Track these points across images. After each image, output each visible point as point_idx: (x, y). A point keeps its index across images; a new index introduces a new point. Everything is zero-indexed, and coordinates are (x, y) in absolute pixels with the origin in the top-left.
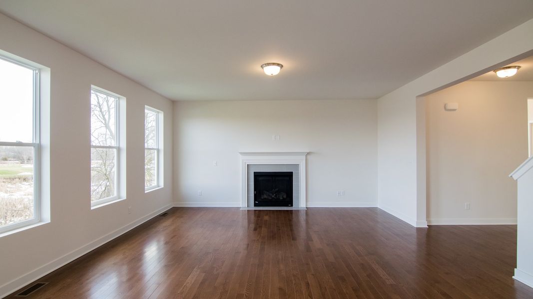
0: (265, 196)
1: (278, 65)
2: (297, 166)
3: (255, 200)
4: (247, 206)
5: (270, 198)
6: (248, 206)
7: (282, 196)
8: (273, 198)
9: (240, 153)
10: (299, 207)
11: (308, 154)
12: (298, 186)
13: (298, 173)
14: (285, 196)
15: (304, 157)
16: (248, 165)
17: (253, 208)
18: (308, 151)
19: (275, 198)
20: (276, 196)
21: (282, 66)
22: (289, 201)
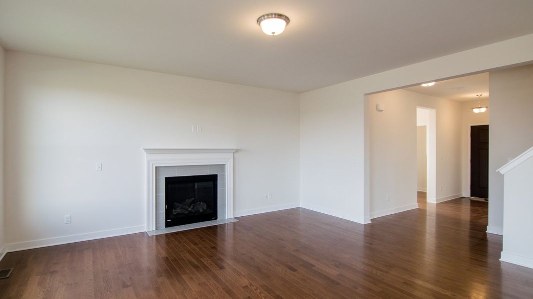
0: (179, 211)
2: (222, 167)
3: (167, 218)
5: (187, 212)
6: (156, 229)
7: (202, 207)
8: (190, 212)
9: (145, 150)
10: (225, 220)
11: (237, 151)
13: (224, 176)
14: (205, 207)
15: (231, 155)
16: (156, 167)
17: (164, 231)
18: (237, 148)
19: (193, 211)
20: (193, 208)
22: (212, 213)
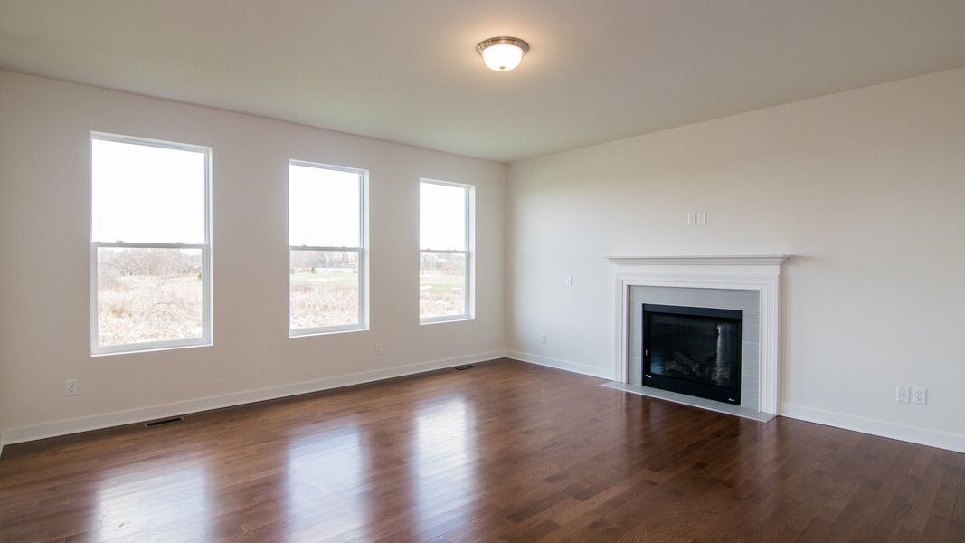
0: (675, 365)
1: (512, 40)
2: (754, 294)
3: (644, 371)
4: (624, 381)
6: (628, 382)
8: (693, 374)
9: (610, 258)
10: (756, 412)
12: (755, 353)
15: (774, 271)
16: (629, 287)
17: (639, 390)
18: (788, 253)
20: (701, 369)
21: (525, 46)
